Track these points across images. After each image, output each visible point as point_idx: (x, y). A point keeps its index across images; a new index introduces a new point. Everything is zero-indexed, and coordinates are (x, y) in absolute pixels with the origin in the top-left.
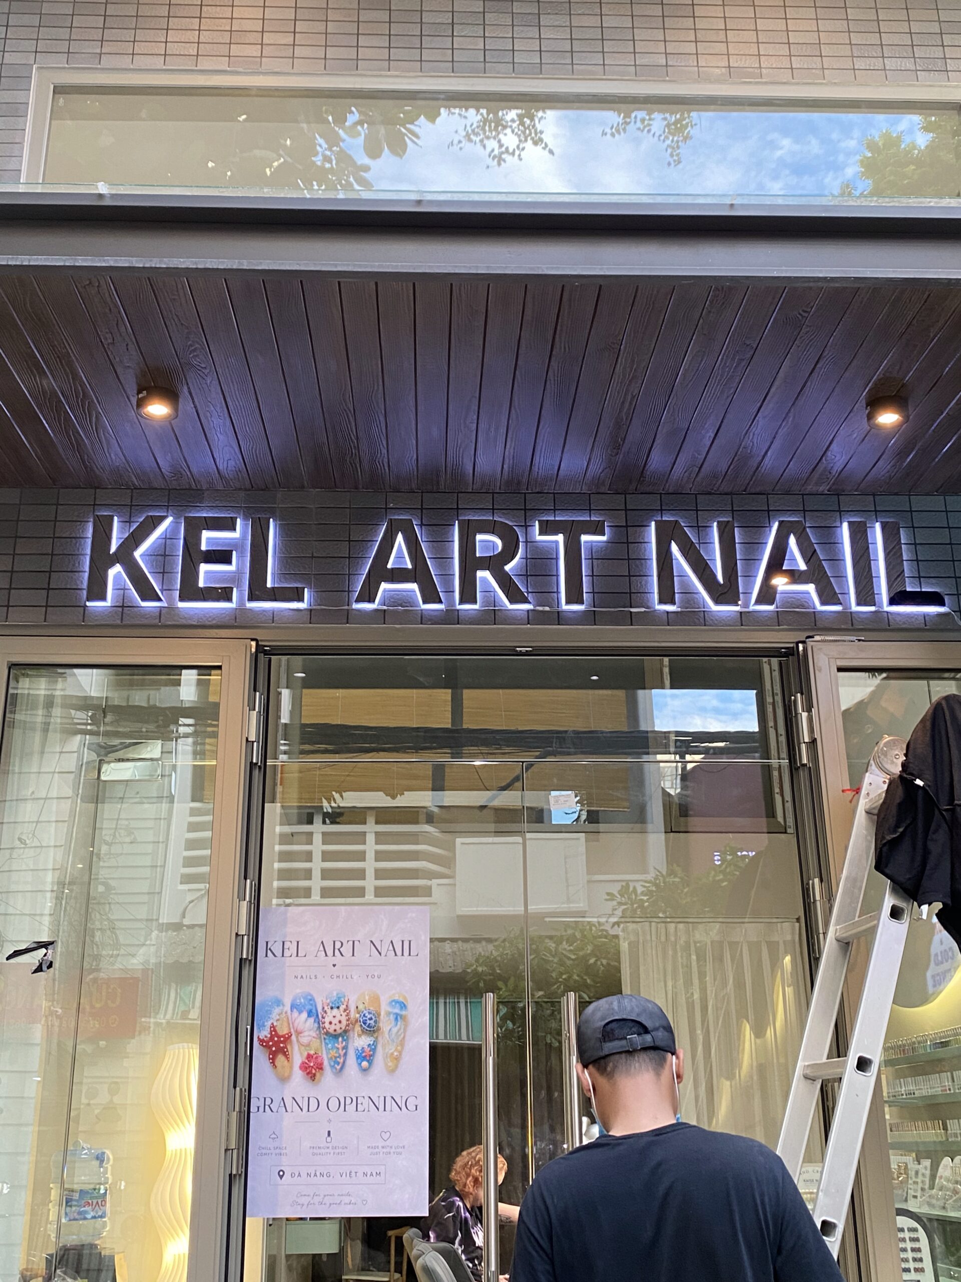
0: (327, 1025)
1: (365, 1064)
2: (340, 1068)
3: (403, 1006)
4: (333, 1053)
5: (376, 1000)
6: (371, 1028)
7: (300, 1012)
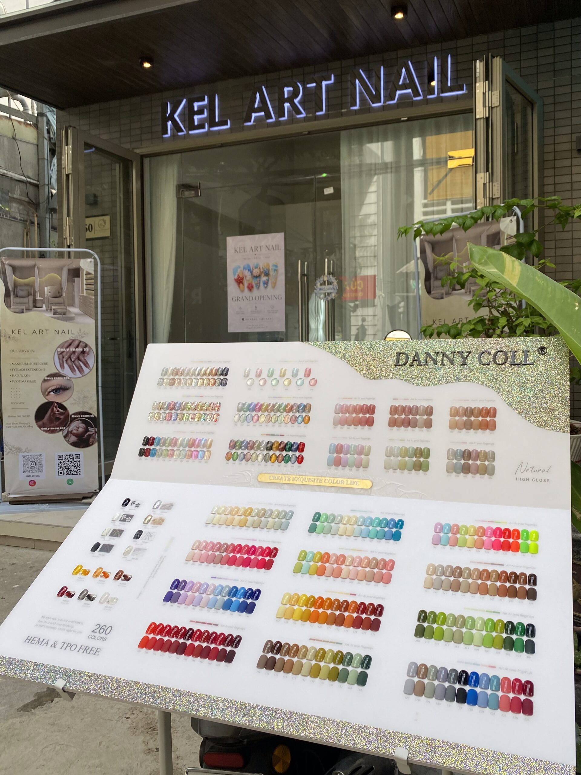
0: (254, 274)
1: (266, 285)
2: (258, 287)
3: (276, 266)
4: (256, 282)
5: (268, 265)
6: (267, 274)
7: (246, 270)
